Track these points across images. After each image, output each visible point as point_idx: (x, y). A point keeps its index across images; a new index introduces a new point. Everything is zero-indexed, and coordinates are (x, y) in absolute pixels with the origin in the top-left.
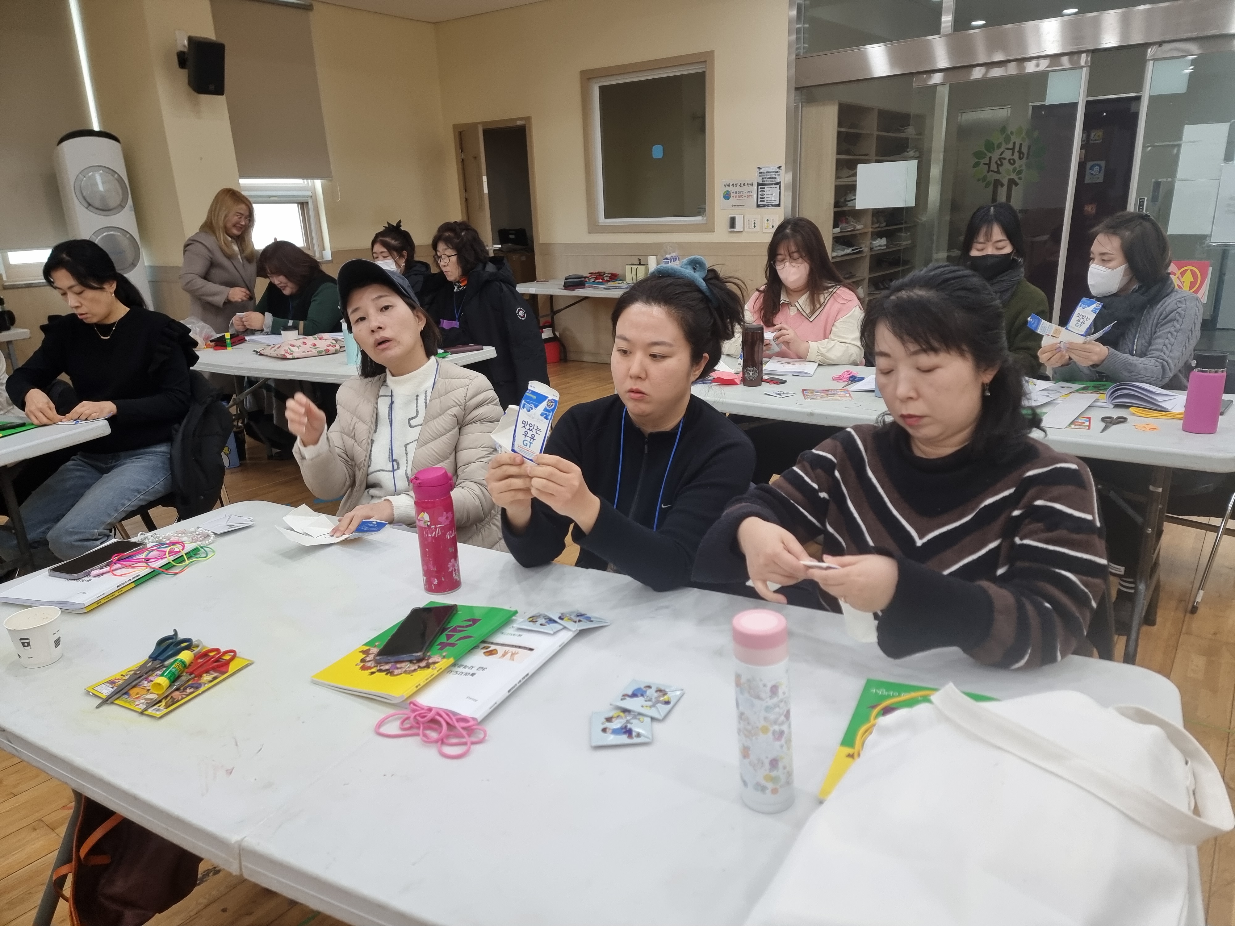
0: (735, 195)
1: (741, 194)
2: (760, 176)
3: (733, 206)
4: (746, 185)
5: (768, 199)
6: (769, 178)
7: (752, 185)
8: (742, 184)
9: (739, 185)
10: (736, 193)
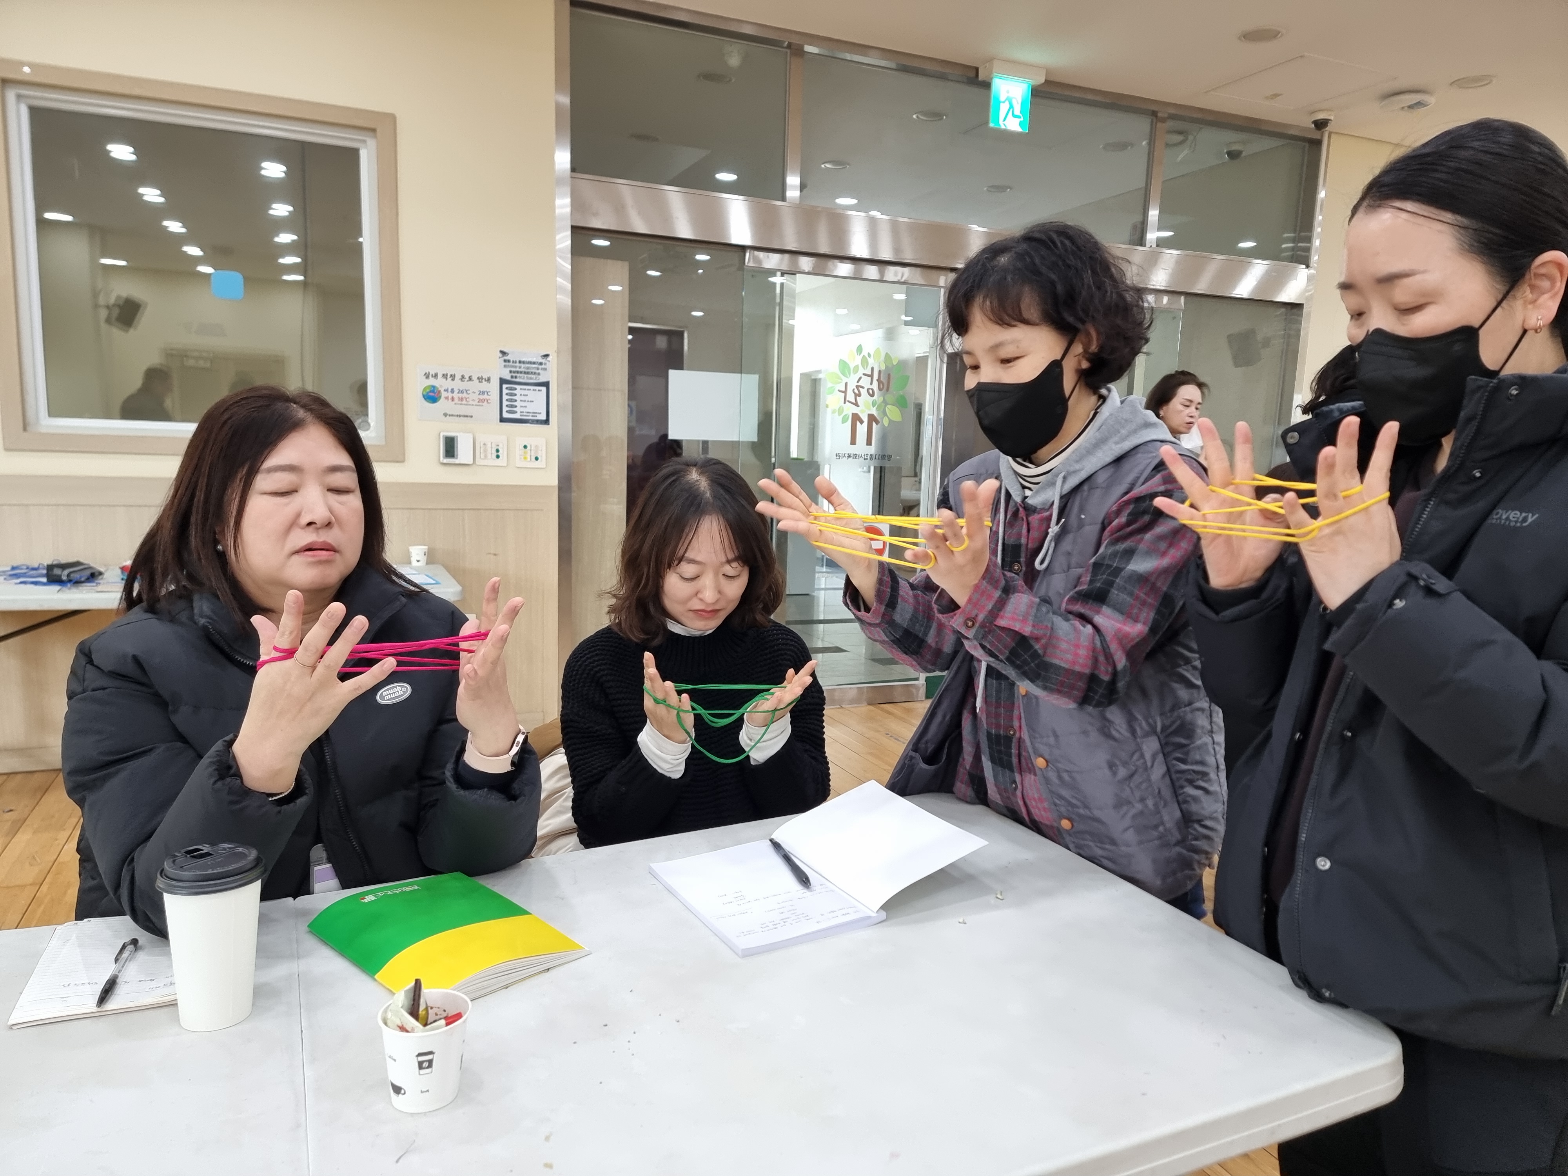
0: (450, 395)
1: (465, 395)
2: (505, 366)
3: (445, 415)
4: (474, 378)
5: (523, 409)
6: (525, 373)
7: (489, 380)
8: (467, 377)
9: (458, 377)
10: (453, 391)
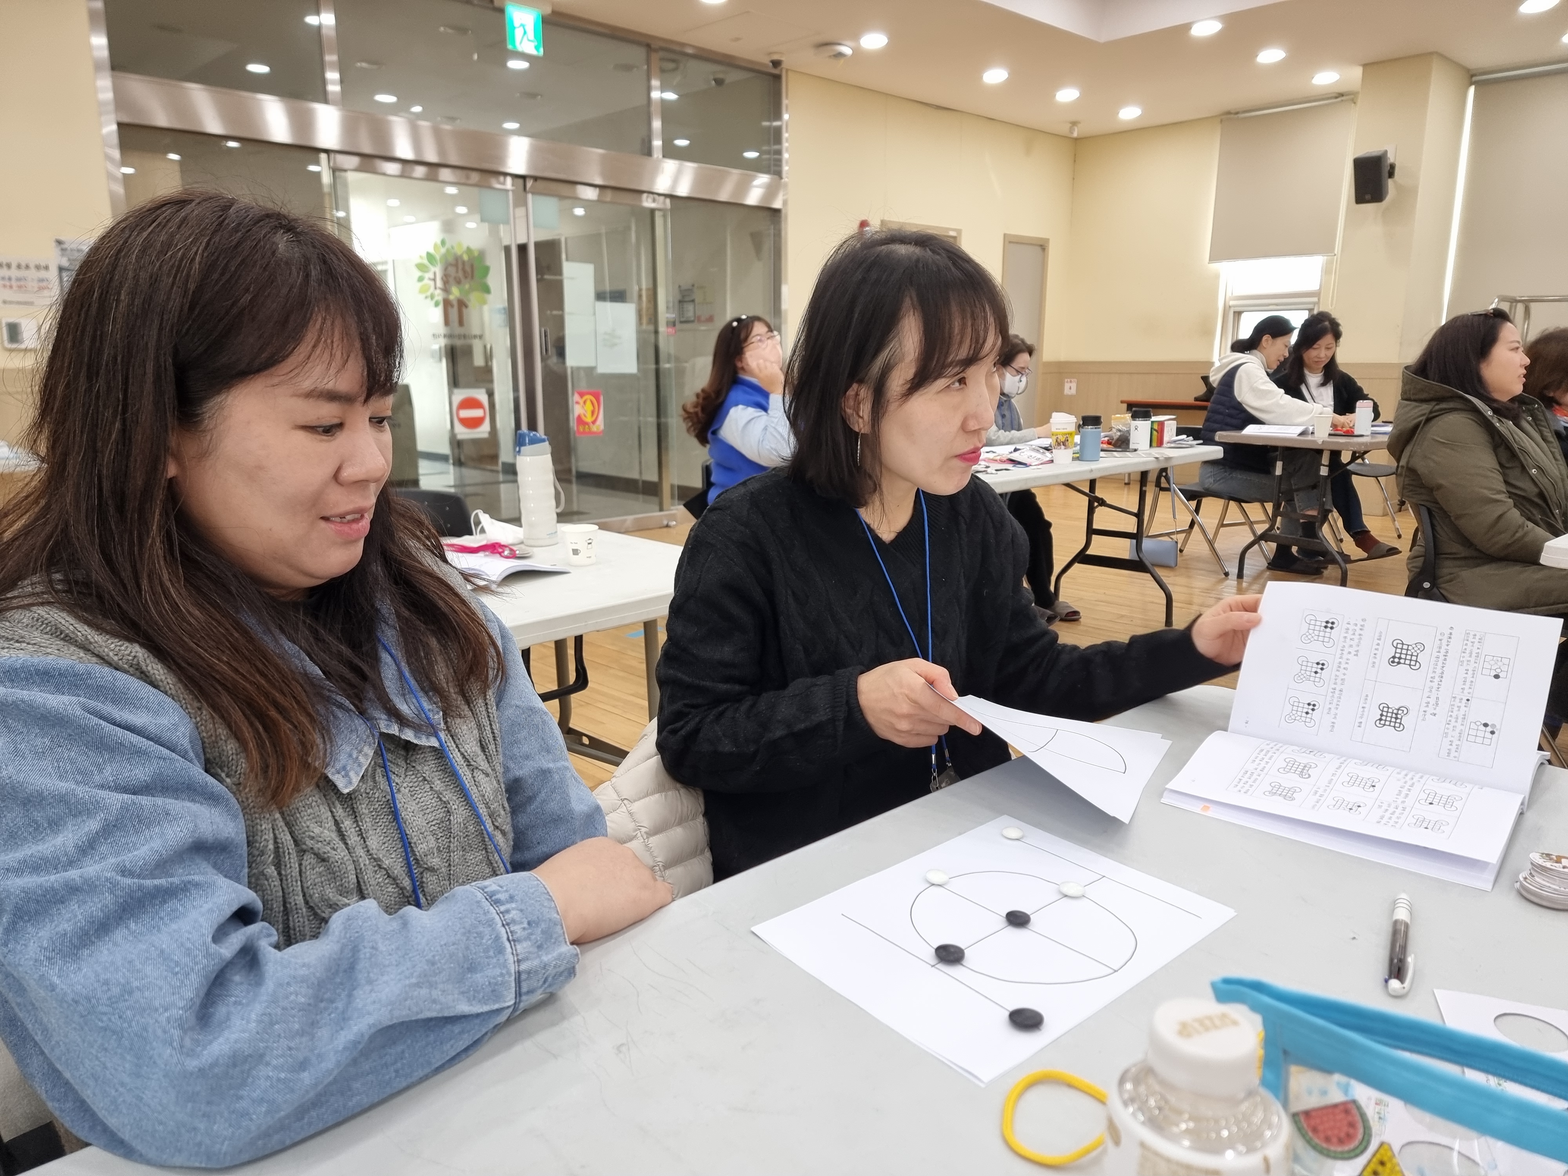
0: (8, 283)
1: (22, 283)
4: (32, 266)
7: (46, 268)
10: (10, 279)
